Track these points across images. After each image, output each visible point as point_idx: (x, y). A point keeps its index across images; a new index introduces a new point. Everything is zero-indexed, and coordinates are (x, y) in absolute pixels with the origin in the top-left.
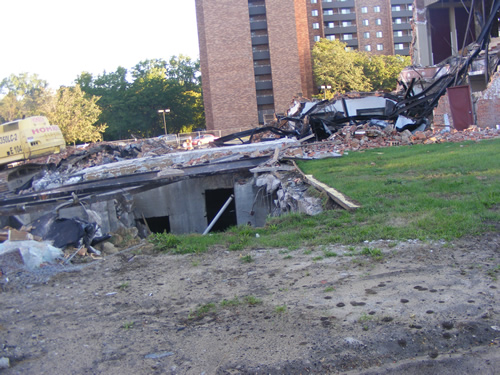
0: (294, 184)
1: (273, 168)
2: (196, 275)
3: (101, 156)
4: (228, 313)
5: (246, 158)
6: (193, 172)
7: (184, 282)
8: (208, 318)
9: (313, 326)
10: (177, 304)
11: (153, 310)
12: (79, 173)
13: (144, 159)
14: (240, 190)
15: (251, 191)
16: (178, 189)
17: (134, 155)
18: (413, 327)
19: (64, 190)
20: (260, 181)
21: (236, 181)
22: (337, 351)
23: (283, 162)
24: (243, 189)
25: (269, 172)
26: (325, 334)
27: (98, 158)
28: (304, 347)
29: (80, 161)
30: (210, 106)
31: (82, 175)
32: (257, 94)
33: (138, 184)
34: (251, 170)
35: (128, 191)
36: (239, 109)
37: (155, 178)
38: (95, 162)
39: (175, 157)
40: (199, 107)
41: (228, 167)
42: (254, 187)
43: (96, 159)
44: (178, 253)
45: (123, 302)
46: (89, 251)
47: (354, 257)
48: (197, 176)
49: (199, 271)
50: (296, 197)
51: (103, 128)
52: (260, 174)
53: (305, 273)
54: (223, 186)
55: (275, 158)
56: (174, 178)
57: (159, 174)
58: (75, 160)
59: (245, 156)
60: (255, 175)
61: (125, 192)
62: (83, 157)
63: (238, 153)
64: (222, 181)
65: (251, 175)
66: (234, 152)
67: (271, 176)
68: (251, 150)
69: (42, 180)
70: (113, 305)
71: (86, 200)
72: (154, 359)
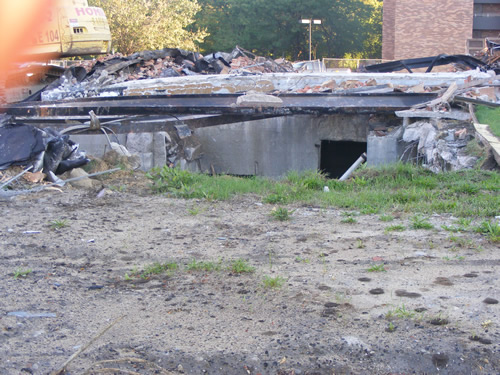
0: (451, 137)
1: (436, 114)
2: (184, 226)
3: (161, 64)
4: (191, 278)
5: (398, 93)
6: (298, 103)
7: (158, 233)
8: (156, 283)
9: (305, 312)
10: (123, 259)
11: (81, 261)
12: (117, 85)
13: (227, 76)
14: (376, 145)
15: (394, 149)
16: (276, 133)
17: (215, 70)
18: (476, 339)
19: (79, 105)
20: (411, 133)
21: (372, 129)
22: (318, 352)
23: (456, 104)
24: (380, 143)
25: (427, 119)
26: (316, 326)
27: (156, 67)
28: (268, 338)
29: (125, 69)
30: (392, 22)
31: (121, 89)
32: (475, 10)
33: (202, 111)
34: (398, 113)
35: (185, 121)
36: (441, 33)
37: (232, 105)
38: (150, 73)
39: (278, 78)
40: (375, 25)
41: (360, 103)
42: (400, 142)
43: (152, 68)
44: (179, 196)
45: (40, 245)
46: (47, 179)
47: (459, 234)
48: (303, 111)
49: (192, 222)
50: (445, 156)
51: (202, 36)
52: (413, 120)
53: (357, 244)
54: (352, 137)
55: (444, 98)
56: (264, 109)
57: (240, 100)
58: (117, 66)
59: (396, 90)
60: (405, 123)
61: (179, 122)
62: (131, 62)
63: (387, 86)
64: (352, 128)
65: (398, 122)
66: (379, 83)
67: (429, 126)
68: (410, 83)
69: (56, 90)
70: (23, 247)
71: (113, 126)
72: (18, 319)
